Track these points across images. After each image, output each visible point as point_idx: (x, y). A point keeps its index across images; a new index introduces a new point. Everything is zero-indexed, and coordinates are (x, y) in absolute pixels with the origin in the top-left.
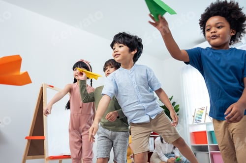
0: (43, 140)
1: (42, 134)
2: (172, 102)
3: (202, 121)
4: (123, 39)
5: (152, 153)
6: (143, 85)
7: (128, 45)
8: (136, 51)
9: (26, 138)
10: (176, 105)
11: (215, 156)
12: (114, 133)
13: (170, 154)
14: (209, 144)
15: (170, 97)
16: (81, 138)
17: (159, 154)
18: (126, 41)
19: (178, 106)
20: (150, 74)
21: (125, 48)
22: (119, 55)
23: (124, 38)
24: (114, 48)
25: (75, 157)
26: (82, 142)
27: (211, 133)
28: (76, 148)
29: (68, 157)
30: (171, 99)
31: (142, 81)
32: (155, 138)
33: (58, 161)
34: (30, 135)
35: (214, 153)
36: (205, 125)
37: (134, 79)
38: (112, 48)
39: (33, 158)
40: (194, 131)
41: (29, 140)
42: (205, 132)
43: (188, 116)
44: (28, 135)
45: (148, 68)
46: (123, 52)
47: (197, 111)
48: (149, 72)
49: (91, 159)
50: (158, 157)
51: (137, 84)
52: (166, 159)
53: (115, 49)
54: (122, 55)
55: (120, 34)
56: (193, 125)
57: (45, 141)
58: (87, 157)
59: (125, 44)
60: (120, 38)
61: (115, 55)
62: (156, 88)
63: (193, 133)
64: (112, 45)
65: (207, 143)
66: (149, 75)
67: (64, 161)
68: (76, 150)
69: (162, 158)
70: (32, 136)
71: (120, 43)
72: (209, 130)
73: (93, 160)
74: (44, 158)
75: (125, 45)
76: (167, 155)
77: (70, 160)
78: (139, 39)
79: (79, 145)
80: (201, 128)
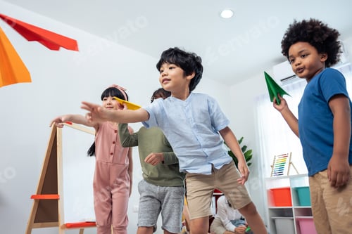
0: (56, 201)
1: (56, 192)
2: (241, 145)
3: (285, 173)
4: (175, 58)
5: (214, 218)
6: (204, 123)
7: (182, 66)
8: (193, 75)
9: (32, 197)
10: (247, 150)
11: (302, 224)
12: (162, 189)
13: (238, 220)
14: (294, 206)
15: (238, 139)
16: (111, 197)
17: (223, 221)
18: (180, 60)
19: (250, 151)
20: (213, 106)
21: (177, 71)
22: (169, 80)
23: (177, 56)
24: (161, 69)
25: (102, 224)
26: (112, 203)
27: (297, 190)
28: (104, 211)
29: (92, 224)
30: (240, 142)
31: (202, 116)
32: (217, 197)
33: (78, 230)
34: (38, 194)
35: (301, 219)
36: (288, 179)
37: (190, 115)
38: (159, 70)
39: (41, 227)
40: (272, 188)
41: (36, 200)
42: (289, 189)
43: (264, 166)
44: (35, 193)
45: (210, 98)
46: (175, 76)
47: (277, 158)
48: (211, 104)
49: (124, 228)
50: (222, 225)
51: (195, 121)
52: (232, 227)
53: (163, 71)
54: (173, 80)
55: (171, 50)
56: (271, 180)
57: (59, 202)
58: (120, 224)
59: (178, 64)
60: (170, 55)
61: (163, 81)
62: (221, 127)
63: (272, 190)
64: (159, 66)
65: (291, 205)
66: (211, 108)
67: (86, 230)
68: (103, 214)
69: (227, 226)
70: (41, 194)
71: (171, 63)
72: (294, 187)
73: (127, 228)
74: (58, 225)
75: (177, 66)
76: (233, 222)
77: (95, 230)
78: (197, 57)
79: (108, 207)
80: (283, 183)
